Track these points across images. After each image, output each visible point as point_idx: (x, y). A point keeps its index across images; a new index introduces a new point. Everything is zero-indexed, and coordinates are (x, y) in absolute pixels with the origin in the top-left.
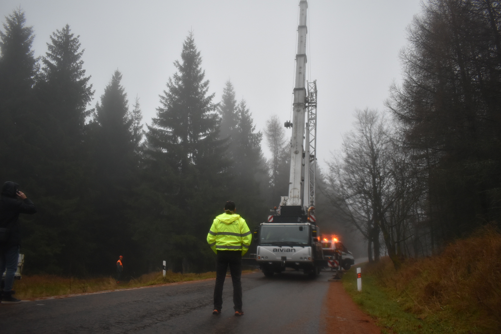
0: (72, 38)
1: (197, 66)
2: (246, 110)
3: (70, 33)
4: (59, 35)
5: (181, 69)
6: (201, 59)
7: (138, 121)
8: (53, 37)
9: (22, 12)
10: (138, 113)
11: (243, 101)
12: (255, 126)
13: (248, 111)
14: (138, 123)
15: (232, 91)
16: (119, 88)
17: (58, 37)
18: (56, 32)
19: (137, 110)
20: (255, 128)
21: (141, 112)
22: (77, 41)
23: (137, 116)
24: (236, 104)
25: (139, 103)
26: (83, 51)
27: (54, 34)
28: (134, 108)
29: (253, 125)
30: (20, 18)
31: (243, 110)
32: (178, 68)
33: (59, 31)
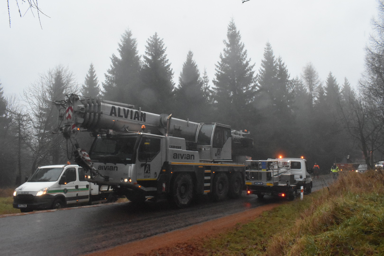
0: (159, 41)
1: (238, 42)
2: (282, 63)
3: (158, 38)
4: (151, 40)
5: (228, 46)
6: (241, 36)
7: (207, 83)
8: (148, 41)
9: (130, 30)
10: (206, 78)
11: (280, 57)
12: (289, 75)
13: (283, 64)
14: (207, 85)
15: (271, 49)
16: (192, 62)
17: (151, 41)
18: (150, 38)
19: (205, 76)
20: (290, 76)
21: (208, 77)
22: (162, 42)
23: (206, 80)
24: (275, 59)
25: (206, 72)
26: (166, 48)
27: (148, 39)
28: (203, 75)
29: (288, 73)
30: (129, 34)
31: (280, 64)
32: (226, 44)
33: (152, 37)
